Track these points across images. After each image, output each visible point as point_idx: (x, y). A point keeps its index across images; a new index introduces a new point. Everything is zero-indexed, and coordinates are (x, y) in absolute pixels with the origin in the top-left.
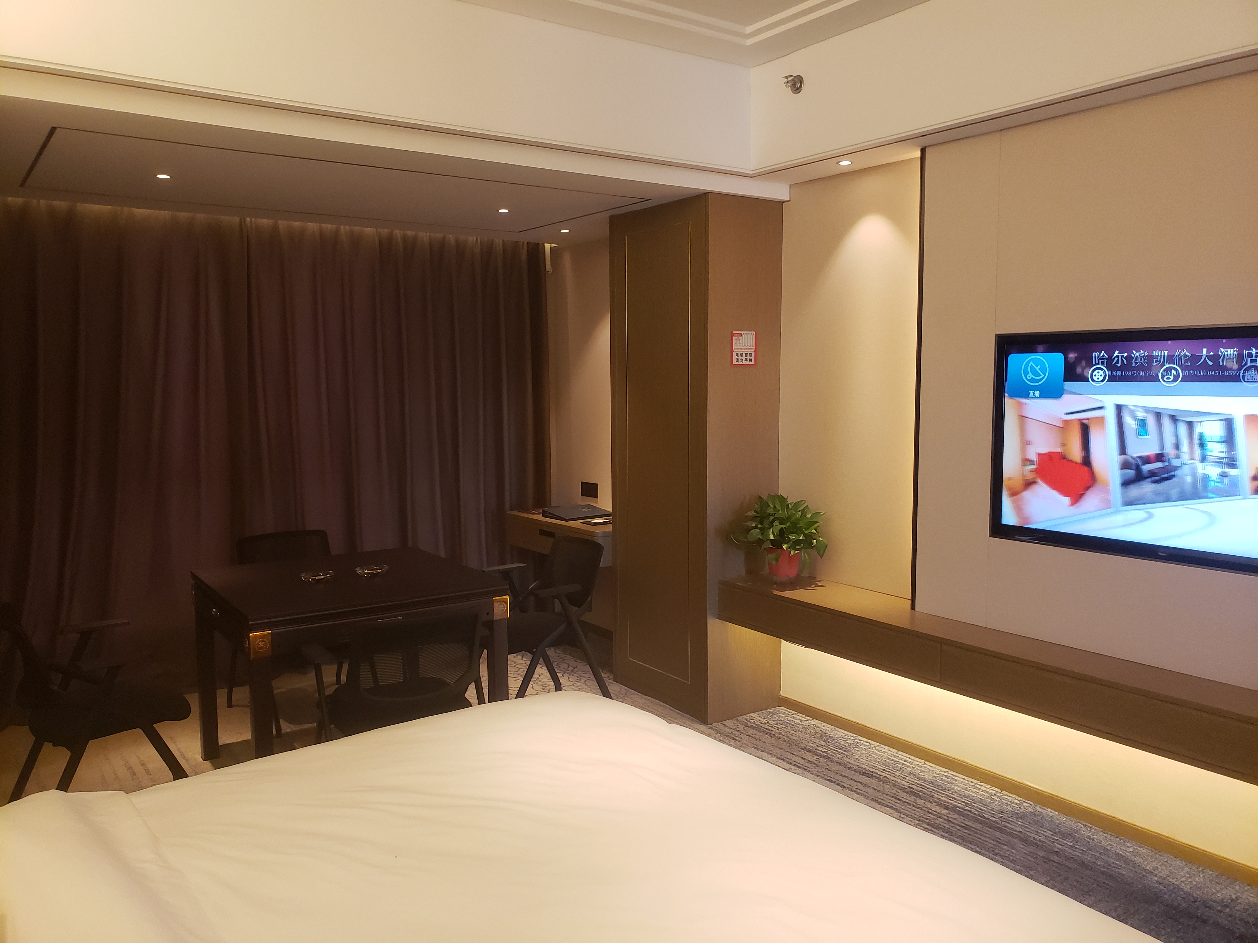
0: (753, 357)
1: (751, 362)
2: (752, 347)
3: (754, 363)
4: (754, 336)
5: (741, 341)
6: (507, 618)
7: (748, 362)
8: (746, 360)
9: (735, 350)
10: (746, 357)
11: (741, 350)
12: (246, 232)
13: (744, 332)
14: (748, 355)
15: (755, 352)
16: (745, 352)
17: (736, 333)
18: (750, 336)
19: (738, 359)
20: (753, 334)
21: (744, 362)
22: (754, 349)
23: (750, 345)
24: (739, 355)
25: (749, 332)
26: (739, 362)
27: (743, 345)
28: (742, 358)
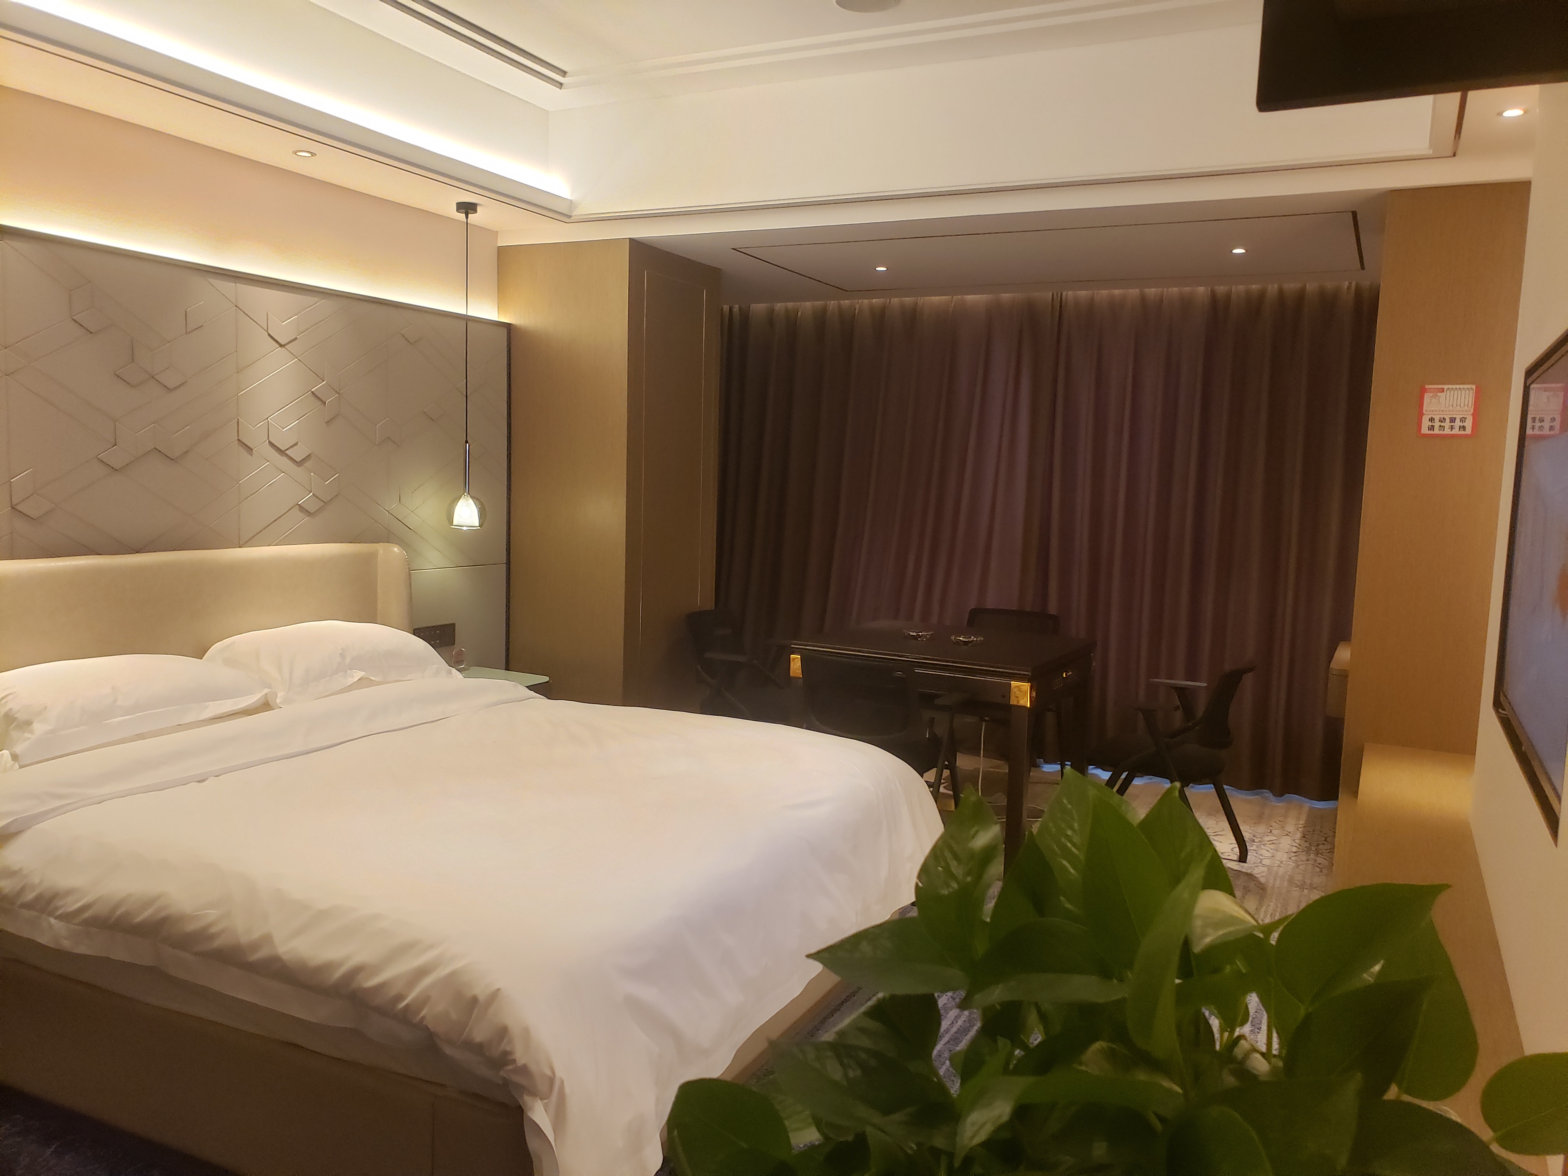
0: (1469, 424)
1: (1465, 430)
2: (1466, 408)
3: (1470, 433)
4: (1473, 392)
5: (1442, 400)
6: (1025, 707)
7: (1456, 431)
8: (1452, 428)
9: (1428, 413)
10: (1452, 424)
11: (1441, 413)
12: (1060, 307)
13: (1450, 386)
14: (1458, 420)
15: (1474, 415)
16: (1451, 416)
17: (1430, 388)
18: (1463, 392)
19: (1433, 426)
20: (1471, 388)
21: (1447, 431)
22: (1472, 411)
23: (1462, 405)
24: (1437, 420)
25: (1462, 386)
26: (1436, 431)
27: (1447, 406)
28: (1442, 424)
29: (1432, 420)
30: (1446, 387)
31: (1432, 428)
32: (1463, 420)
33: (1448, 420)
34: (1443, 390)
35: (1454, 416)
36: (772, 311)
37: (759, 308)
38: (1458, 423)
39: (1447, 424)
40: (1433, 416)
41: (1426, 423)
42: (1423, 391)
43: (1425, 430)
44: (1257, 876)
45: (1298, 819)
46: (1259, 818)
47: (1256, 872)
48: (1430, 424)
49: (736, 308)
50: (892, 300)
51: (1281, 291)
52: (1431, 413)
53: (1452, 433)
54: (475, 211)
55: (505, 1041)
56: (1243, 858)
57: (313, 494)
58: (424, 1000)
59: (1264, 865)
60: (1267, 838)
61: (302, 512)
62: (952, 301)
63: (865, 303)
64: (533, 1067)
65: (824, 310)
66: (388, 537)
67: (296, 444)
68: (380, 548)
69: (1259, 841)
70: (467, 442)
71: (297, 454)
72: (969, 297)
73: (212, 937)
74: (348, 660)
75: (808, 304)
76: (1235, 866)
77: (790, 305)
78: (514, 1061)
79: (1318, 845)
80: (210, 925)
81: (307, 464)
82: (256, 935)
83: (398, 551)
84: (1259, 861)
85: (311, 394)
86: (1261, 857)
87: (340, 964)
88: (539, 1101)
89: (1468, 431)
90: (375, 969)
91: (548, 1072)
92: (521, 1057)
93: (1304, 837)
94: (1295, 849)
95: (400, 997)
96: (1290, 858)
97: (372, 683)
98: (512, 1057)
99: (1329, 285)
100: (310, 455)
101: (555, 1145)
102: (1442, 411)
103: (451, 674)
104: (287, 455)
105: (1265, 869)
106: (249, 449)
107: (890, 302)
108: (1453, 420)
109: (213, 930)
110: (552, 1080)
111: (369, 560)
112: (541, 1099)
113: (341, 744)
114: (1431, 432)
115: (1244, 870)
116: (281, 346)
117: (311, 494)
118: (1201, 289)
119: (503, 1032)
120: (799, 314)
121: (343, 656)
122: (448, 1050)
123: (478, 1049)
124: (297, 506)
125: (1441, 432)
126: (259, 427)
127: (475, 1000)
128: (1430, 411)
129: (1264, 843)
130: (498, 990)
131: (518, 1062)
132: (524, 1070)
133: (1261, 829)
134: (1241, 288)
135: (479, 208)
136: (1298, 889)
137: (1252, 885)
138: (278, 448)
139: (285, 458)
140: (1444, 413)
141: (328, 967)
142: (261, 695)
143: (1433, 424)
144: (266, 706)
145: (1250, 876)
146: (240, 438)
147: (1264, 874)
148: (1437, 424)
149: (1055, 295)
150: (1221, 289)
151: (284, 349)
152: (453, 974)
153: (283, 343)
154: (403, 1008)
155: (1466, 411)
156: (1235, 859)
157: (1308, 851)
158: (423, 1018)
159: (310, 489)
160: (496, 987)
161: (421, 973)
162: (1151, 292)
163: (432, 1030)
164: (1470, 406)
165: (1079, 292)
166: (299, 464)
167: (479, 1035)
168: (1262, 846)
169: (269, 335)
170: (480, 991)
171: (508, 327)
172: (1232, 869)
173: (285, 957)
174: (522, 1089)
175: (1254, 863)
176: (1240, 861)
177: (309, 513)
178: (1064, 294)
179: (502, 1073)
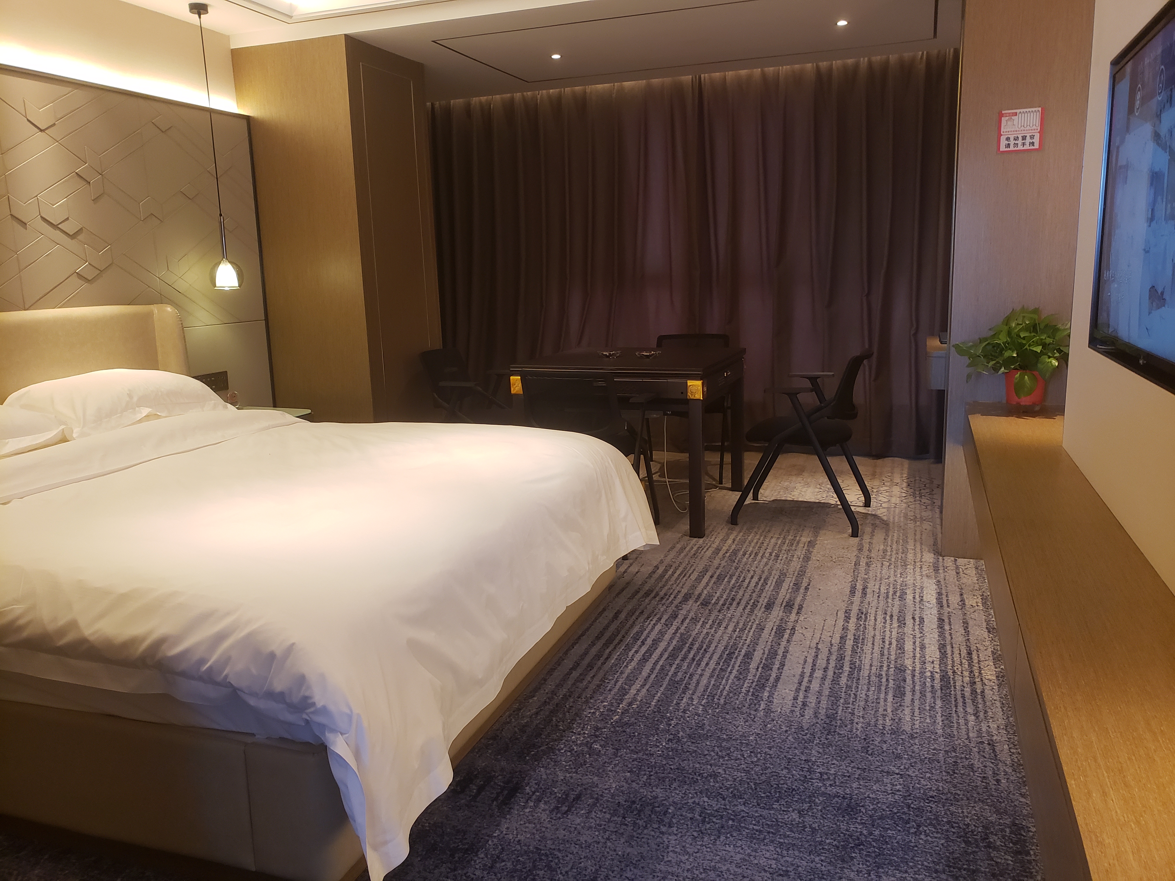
0: (1036, 140)
1: (1033, 145)
2: (1034, 127)
3: (1037, 147)
4: (1038, 115)
5: (1016, 122)
6: (700, 400)
7: (1027, 147)
8: (1024, 144)
9: (1005, 133)
10: (1024, 141)
11: (1015, 133)
12: (699, 87)
13: (1022, 110)
14: (1028, 138)
15: (1041, 132)
16: (1023, 135)
17: (1006, 113)
18: (1032, 114)
19: (1009, 144)
20: (1038, 111)
21: (1020, 147)
22: (1039, 130)
23: (1031, 125)
24: (1012, 139)
25: (1030, 110)
26: (1012, 148)
27: (1019, 126)
28: (1016, 142)
29: (1008, 139)
30: (1018, 111)
31: (1008, 146)
32: (1032, 137)
33: (1020, 138)
34: (1016, 114)
35: (1025, 135)
36: (468, 106)
37: (457, 103)
38: (1028, 140)
39: (1020, 142)
40: (1009, 136)
41: (1003, 142)
42: (1001, 115)
43: (1003, 148)
44: (880, 515)
45: (902, 474)
46: (874, 475)
47: (879, 513)
48: (1007, 143)
49: (437, 104)
50: (566, 89)
51: (870, 63)
52: (1007, 133)
53: (1023, 148)
54: (206, 12)
55: (304, 688)
56: (867, 504)
57: (89, 263)
58: (226, 660)
59: (884, 508)
60: (881, 489)
61: (80, 279)
62: (614, 88)
63: (543, 94)
64: (332, 708)
65: (512, 99)
66: (161, 299)
67: (67, 219)
68: (155, 309)
69: (877, 491)
70: (221, 215)
71: (70, 227)
72: (627, 84)
73: (21, 628)
74: (135, 399)
75: (498, 97)
76: (862, 510)
77: (483, 99)
78: (314, 704)
79: (921, 490)
80: (18, 618)
81: (81, 237)
82: (61, 622)
83: (170, 310)
84: (880, 505)
85: (76, 175)
86: (881, 502)
87: (143, 639)
88: (340, 736)
89: (1037, 146)
90: (177, 639)
91: (347, 711)
92: (319, 700)
93: (909, 485)
94: (904, 495)
95: (202, 661)
96: (902, 501)
97: (159, 417)
98: (310, 701)
99: (907, 55)
100: (81, 229)
101: (359, 772)
102: (1016, 131)
103: (227, 408)
104: (60, 229)
105: (885, 510)
106: (24, 224)
107: (564, 91)
108: (1024, 138)
109: (21, 622)
110: (350, 717)
111: (147, 319)
112: (342, 734)
113: (134, 466)
114: (1008, 149)
115: (869, 513)
116: (41, 130)
117: (87, 263)
118: (809, 65)
119: (301, 680)
120: (492, 106)
121: (130, 396)
122: (252, 702)
123: (280, 697)
124: (75, 274)
125: (1016, 149)
126: (29, 203)
127: (272, 656)
128: (1006, 132)
129: (880, 492)
130: (293, 644)
131: (317, 704)
132: (324, 711)
133: (876, 483)
134: (839, 62)
135: (209, 9)
136: (912, 522)
137: (877, 522)
138: (51, 223)
139: (58, 232)
140: (1018, 133)
141: (132, 642)
142: (58, 430)
143: (1009, 142)
144: (64, 440)
145: (875, 516)
146: (13, 213)
147: (885, 514)
148: (1012, 142)
149: (694, 79)
150: (824, 65)
151: (43, 133)
152: (249, 635)
153: (42, 128)
154: (206, 670)
155: (1034, 130)
156: (862, 505)
157: (914, 495)
158: (226, 676)
159: (85, 259)
160: (292, 641)
161: (220, 637)
162: (770, 70)
163: (235, 685)
164: (1037, 125)
165: (713, 75)
166: (73, 237)
167: (279, 685)
168: (880, 495)
169: (28, 120)
170: (277, 647)
171: (248, 118)
172: (861, 513)
173: (92, 638)
174: (323, 727)
175: (876, 507)
176: (865, 506)
177: (87, 281)
178: (702, 76)
179: (305, 716)
